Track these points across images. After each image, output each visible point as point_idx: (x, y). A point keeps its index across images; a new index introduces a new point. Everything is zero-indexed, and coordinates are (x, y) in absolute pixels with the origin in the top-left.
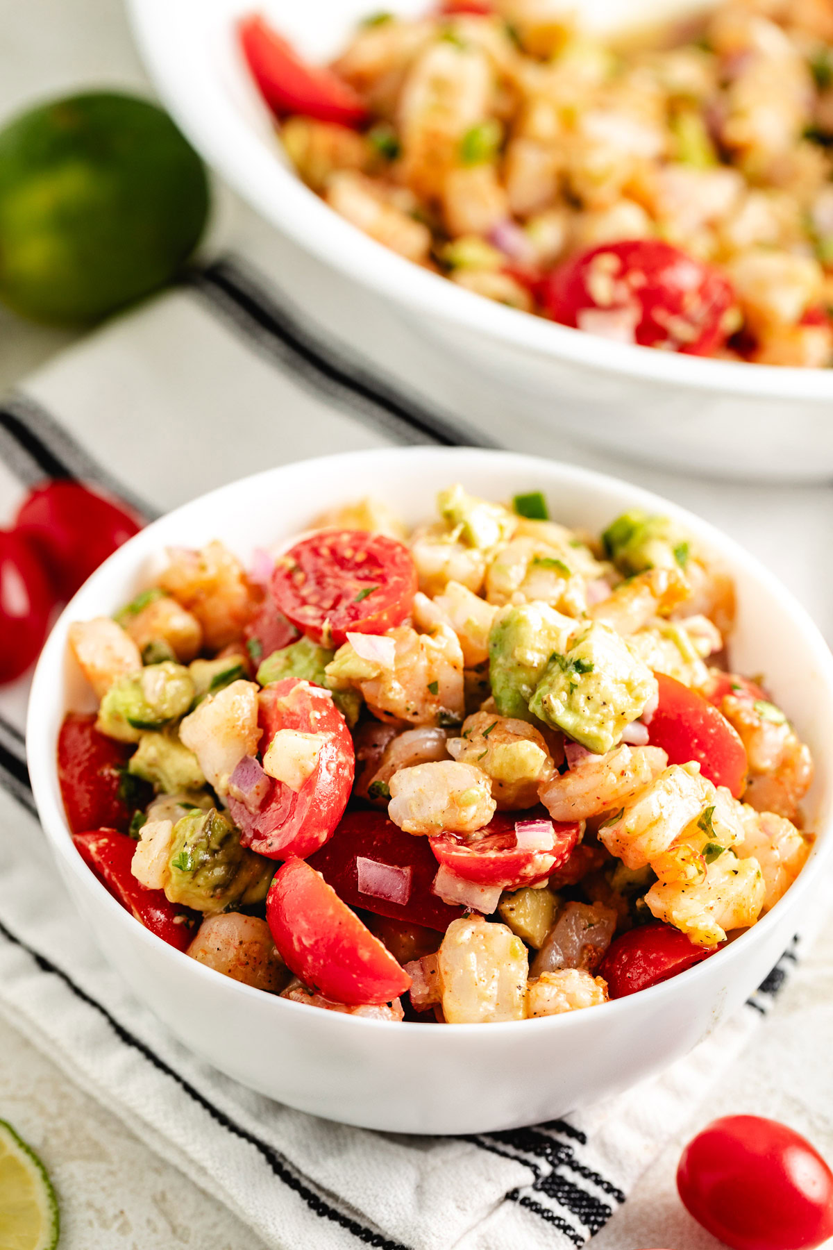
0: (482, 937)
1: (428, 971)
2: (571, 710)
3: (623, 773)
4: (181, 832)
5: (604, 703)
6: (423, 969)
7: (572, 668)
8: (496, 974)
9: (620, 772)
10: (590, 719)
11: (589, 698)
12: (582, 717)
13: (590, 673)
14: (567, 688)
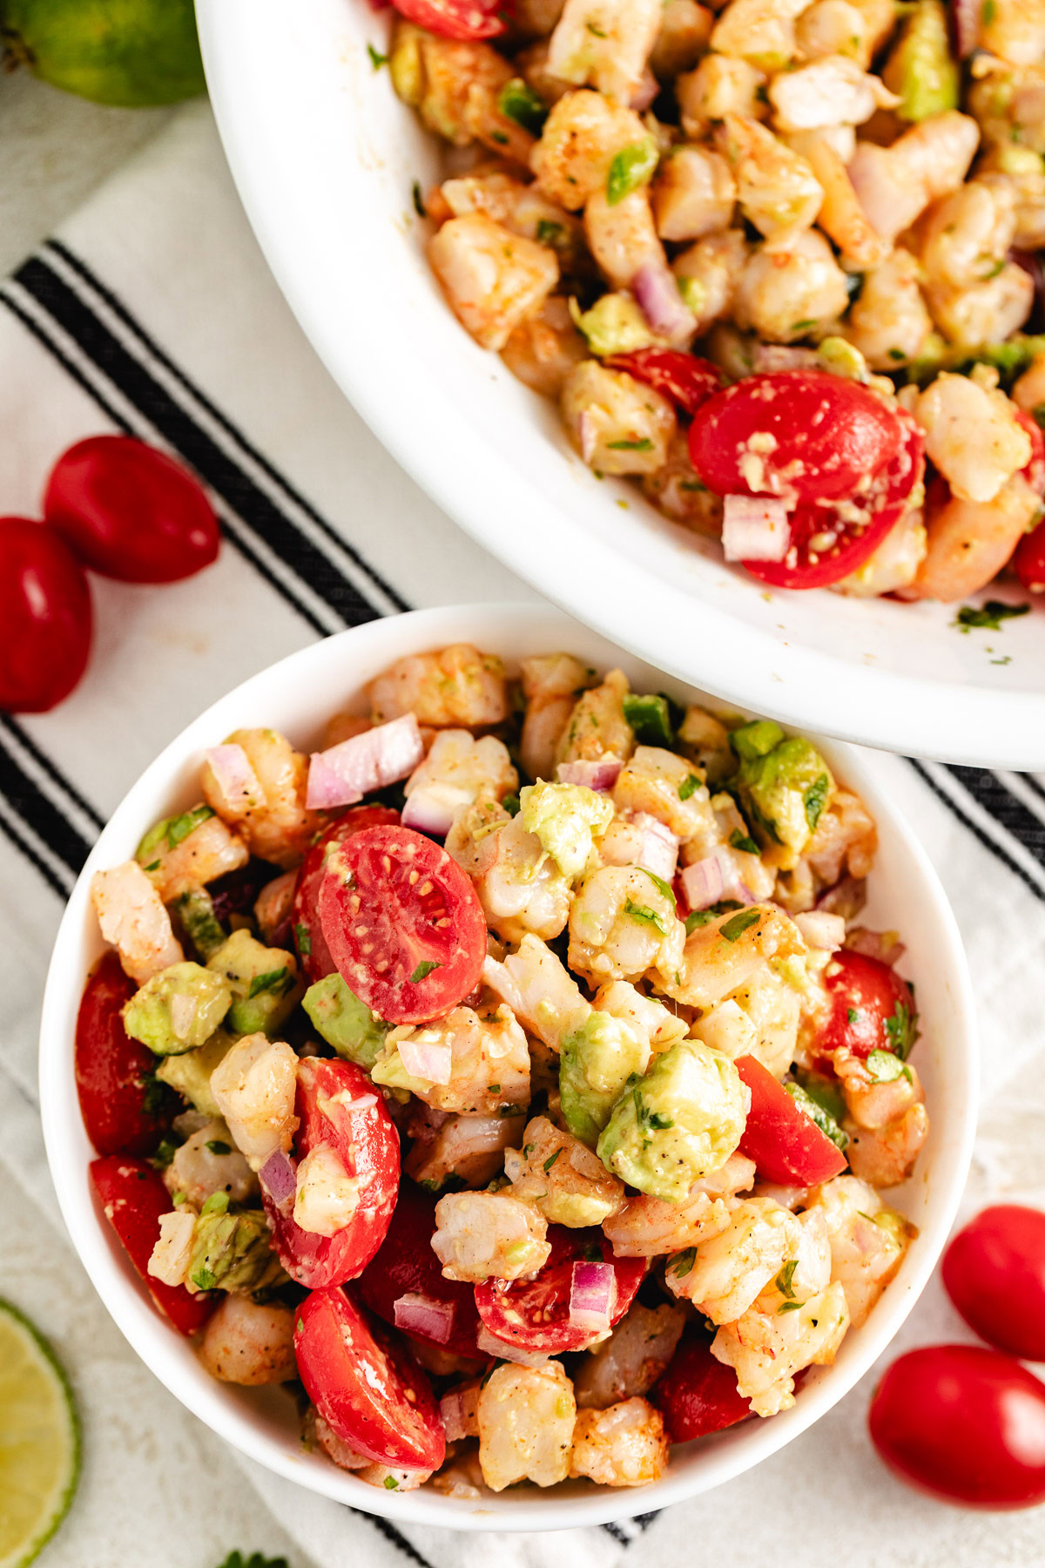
0: (525, 1392)
1: (466, 1412)
2: (643, 1166)
3: (697, 1224)
4: (204, 1234)
5: (681, 1162)
6: (461, 1410)
7: (647, 1122)
8: (538, 1434)
9: (694, 1221)
10: (664, 1179)
11: (663, 1156)
12: (655, 1177)
13: (668, 1130)
14: (641, 1144)
